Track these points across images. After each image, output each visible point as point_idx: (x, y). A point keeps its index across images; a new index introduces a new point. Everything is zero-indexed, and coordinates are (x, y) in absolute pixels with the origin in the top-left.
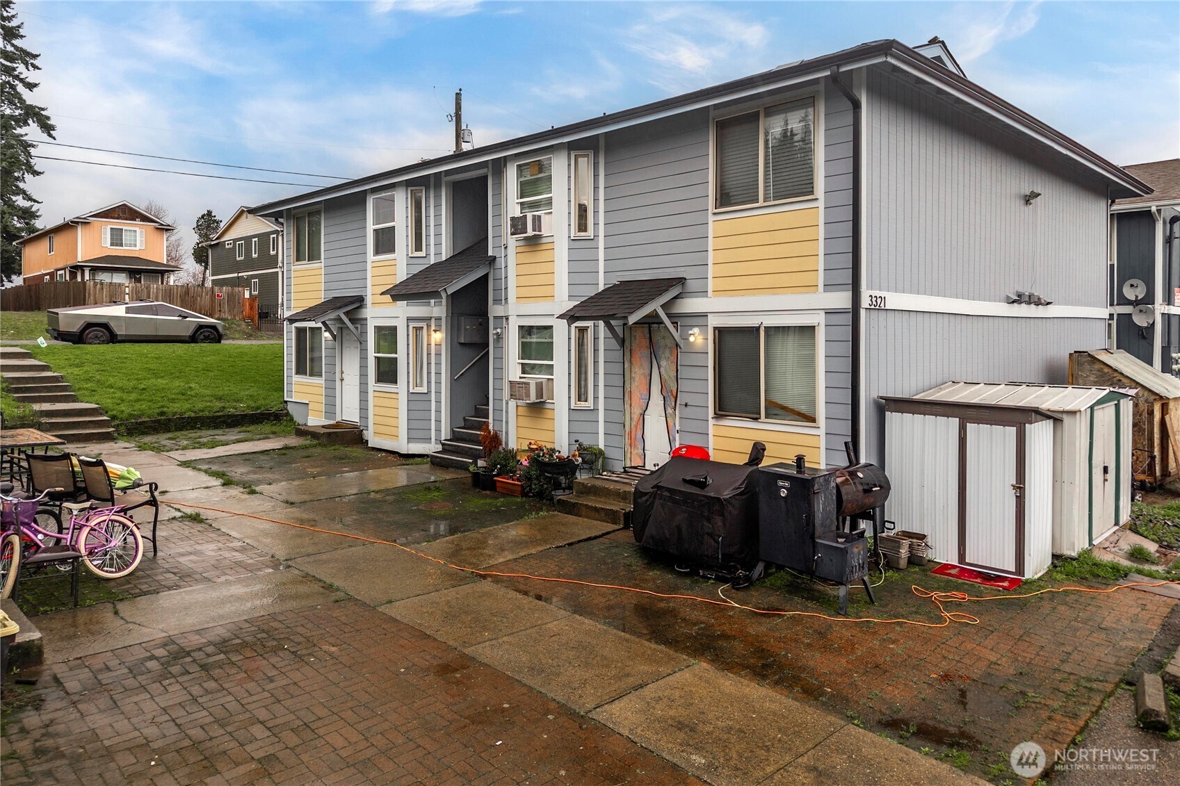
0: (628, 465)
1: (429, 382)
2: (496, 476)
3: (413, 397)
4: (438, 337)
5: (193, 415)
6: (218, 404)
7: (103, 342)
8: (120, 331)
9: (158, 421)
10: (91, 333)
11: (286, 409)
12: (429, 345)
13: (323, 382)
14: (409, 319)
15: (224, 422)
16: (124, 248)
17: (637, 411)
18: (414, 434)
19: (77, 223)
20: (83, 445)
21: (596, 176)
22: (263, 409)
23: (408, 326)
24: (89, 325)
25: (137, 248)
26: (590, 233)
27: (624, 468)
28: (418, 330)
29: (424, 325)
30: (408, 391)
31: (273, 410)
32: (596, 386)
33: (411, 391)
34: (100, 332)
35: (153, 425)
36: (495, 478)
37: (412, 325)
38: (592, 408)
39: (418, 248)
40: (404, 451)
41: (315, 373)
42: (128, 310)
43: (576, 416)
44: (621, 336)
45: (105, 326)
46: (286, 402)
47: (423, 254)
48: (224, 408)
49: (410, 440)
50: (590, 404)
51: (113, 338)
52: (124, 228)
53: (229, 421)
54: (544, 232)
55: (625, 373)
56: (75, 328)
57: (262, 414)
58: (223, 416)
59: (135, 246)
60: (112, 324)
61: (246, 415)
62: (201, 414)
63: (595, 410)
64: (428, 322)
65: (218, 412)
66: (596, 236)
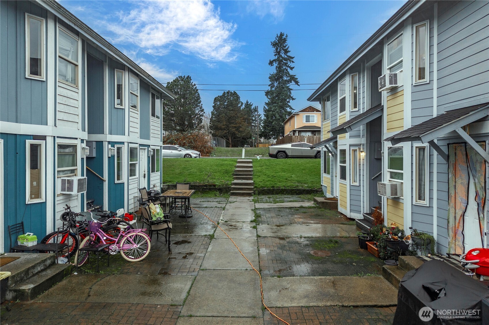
0: (452, 252)
1: (360, 180)
2: (368, 241)
3: (352, 188)
4: (363, 154)
5: (284, 188)
6: (297, 184)
7: (284, 158)
8: (289, 154)
9: (270, 190)
10: (280, 154)
11: (322, 189)
12: (360, 159)
13: (330, 177)
14: (350, 146)
15: (296, 192)
16: (310, 123)
17: (459, 213)
18: (353, 208)
19: (295, 115)
20: (236, 197)
21: (431, 37)
22: (312, 188)
23: (350, 149)
24: (279, 152)
25: (315, 122)
26: (427, 79)
27: (448, 254)
28: (355, 151)
29: (357, 148)
30: (350, 184)
31: (316, 189)
32: (431, 190)
33: (351, 184)
34: (283, 154)
35: (267, 191)
36: (367, 242)
37: (352, 148)
38: (428, 206)
39: (355, 107)
40: (348, 216)
41: (329, 173)
42: (292, 146)
43: (417, 210)
44: (447, 153)
45: (284, 152)
46: (322, 185)
47: (357, 109)
48: (298, 186)
49: (351, 211)
50: (426, 203)
51: (287, 156)
52: (310, 115)
53: (298, 192)
54: (399, 84)
55: (449, 182)
56: (275, 153)
57: (311, 190)
58: (295, 189)
59: (314, 121)
60: (287, 151)
61: (305, 190)
62: (287, 188)
63: (430, 207)
64: (359, 146)
65: (295, 187)
66: (431, 81)
